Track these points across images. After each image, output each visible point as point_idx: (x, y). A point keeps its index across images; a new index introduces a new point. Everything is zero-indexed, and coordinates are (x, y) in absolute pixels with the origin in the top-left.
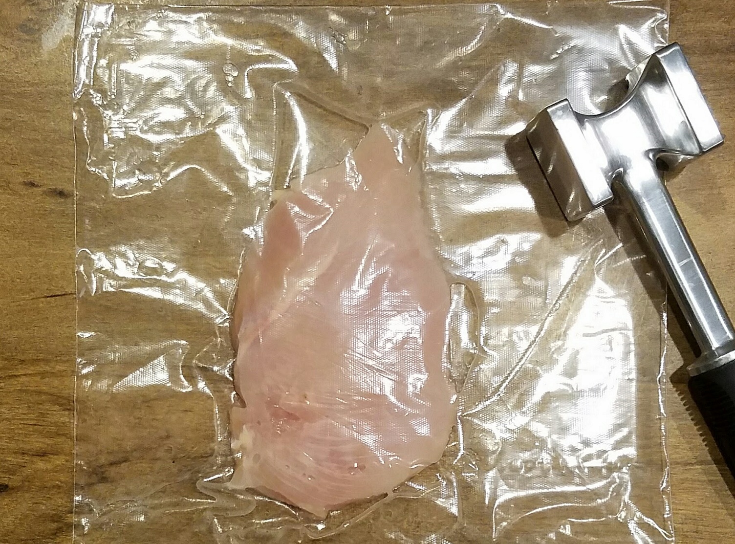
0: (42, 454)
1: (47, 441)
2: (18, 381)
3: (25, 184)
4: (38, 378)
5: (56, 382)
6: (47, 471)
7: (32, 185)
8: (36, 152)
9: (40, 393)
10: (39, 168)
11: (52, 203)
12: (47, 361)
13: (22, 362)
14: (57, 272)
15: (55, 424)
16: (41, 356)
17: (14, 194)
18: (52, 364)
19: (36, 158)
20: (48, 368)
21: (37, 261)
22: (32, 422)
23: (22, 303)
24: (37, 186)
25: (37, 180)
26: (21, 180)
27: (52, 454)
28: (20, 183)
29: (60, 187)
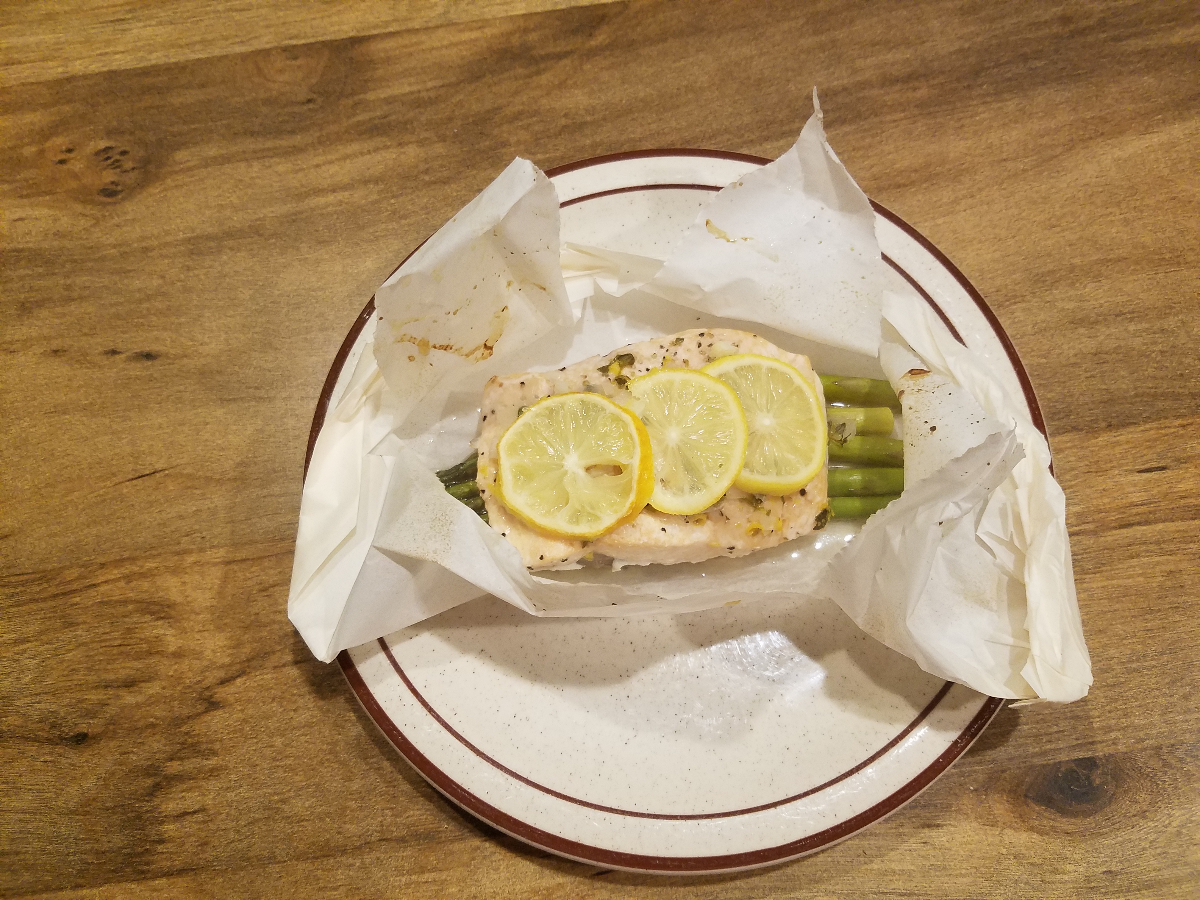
0: (130, 684)
1: (137, 664)
2: (97, 591)
3: (107, 353)
4: (122, 584)
5: (145, 584)
6: (138, 706)
7: (114, 352)
8: (118, 317)
9: (125, 602)
10: (123, 332)
11: (137, 369)
12: (133, 560)
13: (102, 565)
14: (144, 446)
15: (146, 641)
16: (126, 554)
17: (94, 367)
18: (139, 563)
19: (119, 323)
20: (136, 569)
21: (120, 439)
22: (117, 643)
23: (101, 492)
24: (120, 353)
25: (120, 346)
26: (101, 349)
27: (143, 681)
28: (99, 354)
29: (147, 349)
